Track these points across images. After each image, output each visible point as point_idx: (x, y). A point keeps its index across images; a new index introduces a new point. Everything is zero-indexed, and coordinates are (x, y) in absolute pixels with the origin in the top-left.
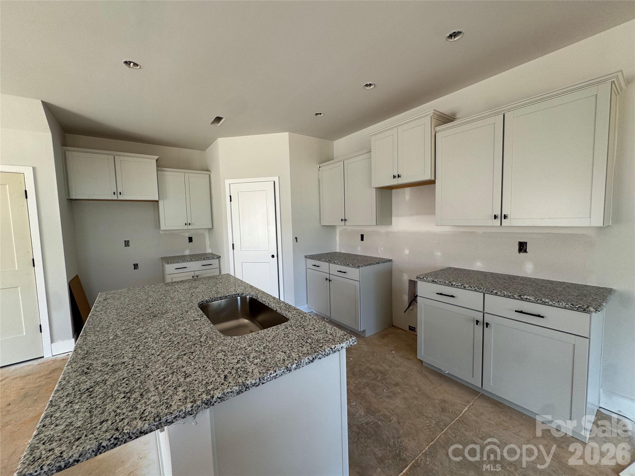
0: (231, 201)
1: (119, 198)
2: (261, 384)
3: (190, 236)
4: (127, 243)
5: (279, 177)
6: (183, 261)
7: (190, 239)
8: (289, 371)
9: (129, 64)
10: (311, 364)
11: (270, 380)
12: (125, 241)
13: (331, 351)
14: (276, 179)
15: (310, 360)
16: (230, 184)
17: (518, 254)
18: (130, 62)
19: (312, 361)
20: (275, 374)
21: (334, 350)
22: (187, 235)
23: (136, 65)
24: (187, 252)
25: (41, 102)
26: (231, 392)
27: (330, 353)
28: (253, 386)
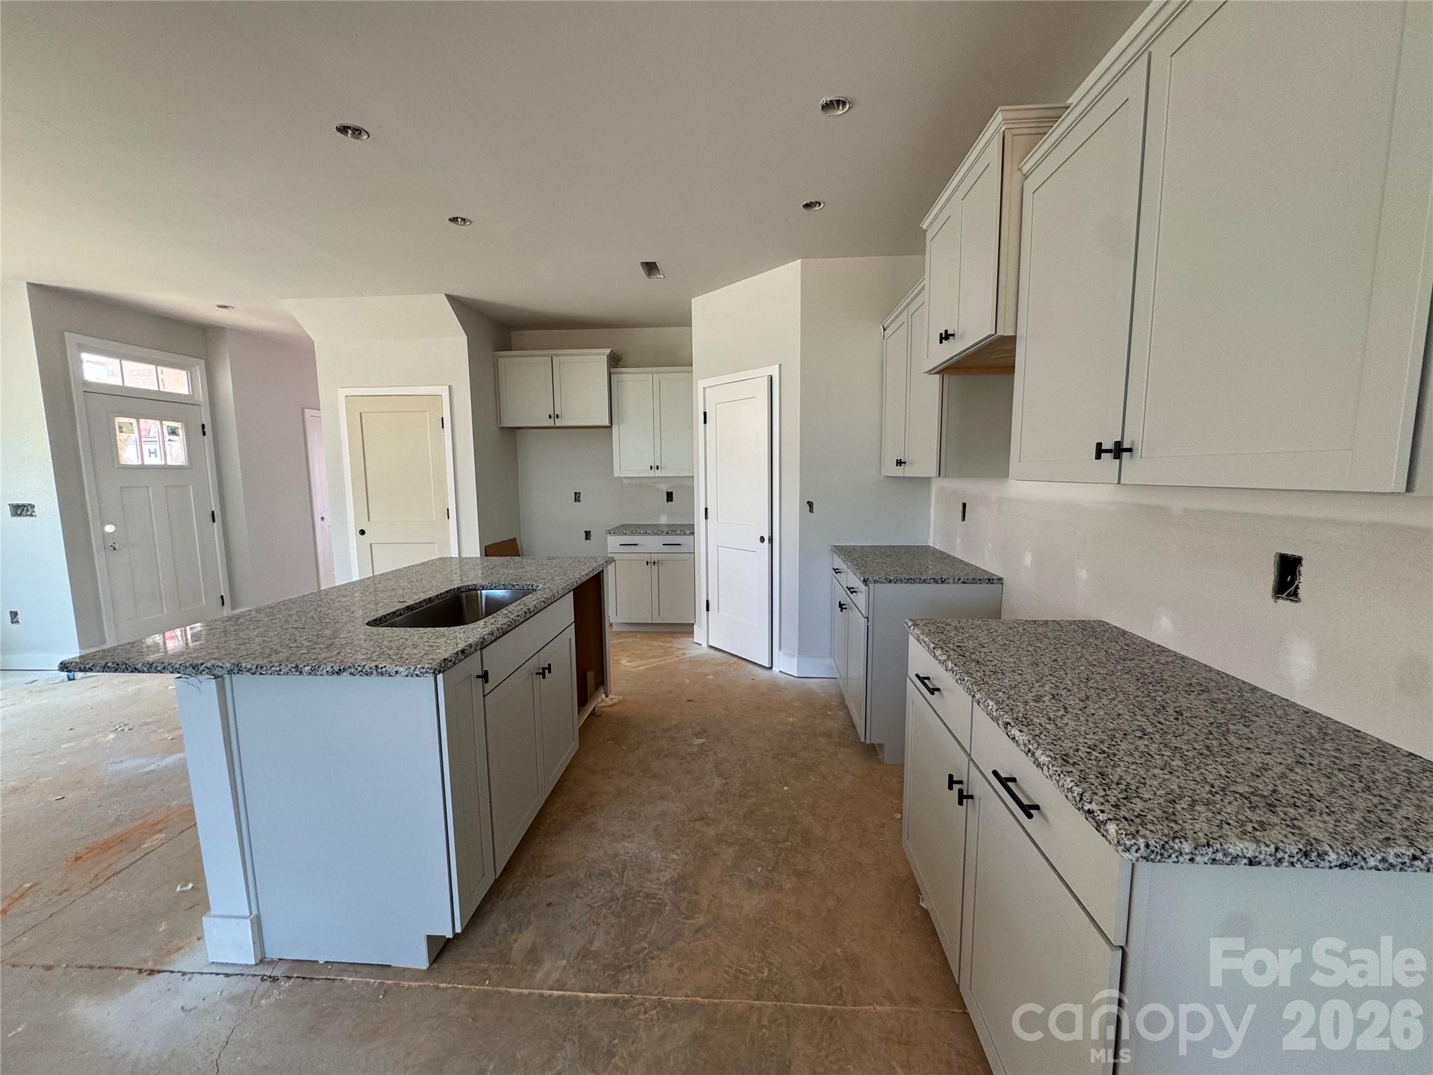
0: (705, 422)
1: (557, 424)
2: (258, 673)
3: (670, 491)
4: (577, 497)
5: (780, 366)
6: (633, 534)
7: (670, 496)
8: (298, 673)
9: (457, 221)
10: (335, 677)
11: (271, 674)
12: (576, 493)
13: (375, 671)
14: (774, 370)
15: (334, 670)
16: (704, 389)
17: (1272, 600)
18: (457, 218)
19: (337, 672)
20: (278, 669)
21: (379, 670)
22: (665, 488)
23: (463, 220)
24: (663, 520)
25: (444, 296)
26: (221, 667)
27: (371, 674)
28: (248, 671)
